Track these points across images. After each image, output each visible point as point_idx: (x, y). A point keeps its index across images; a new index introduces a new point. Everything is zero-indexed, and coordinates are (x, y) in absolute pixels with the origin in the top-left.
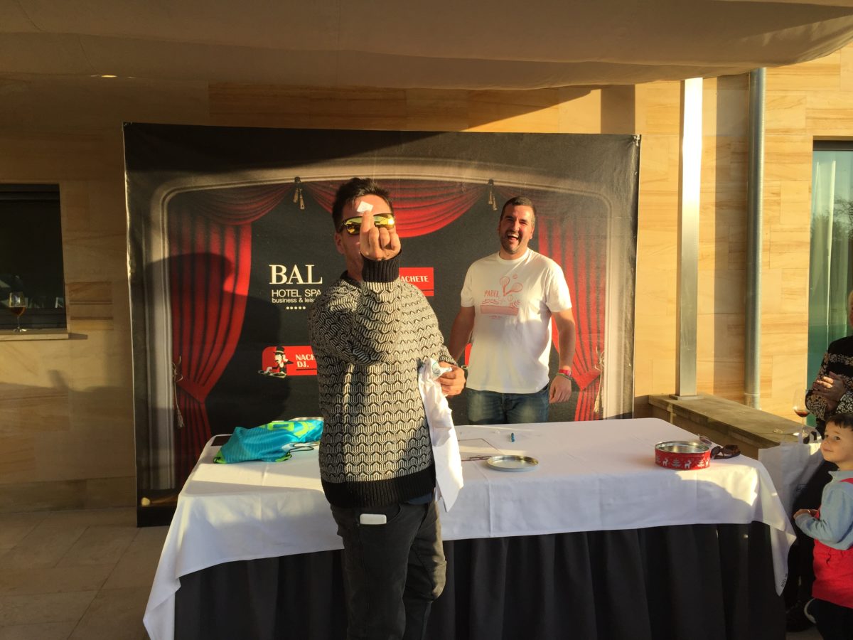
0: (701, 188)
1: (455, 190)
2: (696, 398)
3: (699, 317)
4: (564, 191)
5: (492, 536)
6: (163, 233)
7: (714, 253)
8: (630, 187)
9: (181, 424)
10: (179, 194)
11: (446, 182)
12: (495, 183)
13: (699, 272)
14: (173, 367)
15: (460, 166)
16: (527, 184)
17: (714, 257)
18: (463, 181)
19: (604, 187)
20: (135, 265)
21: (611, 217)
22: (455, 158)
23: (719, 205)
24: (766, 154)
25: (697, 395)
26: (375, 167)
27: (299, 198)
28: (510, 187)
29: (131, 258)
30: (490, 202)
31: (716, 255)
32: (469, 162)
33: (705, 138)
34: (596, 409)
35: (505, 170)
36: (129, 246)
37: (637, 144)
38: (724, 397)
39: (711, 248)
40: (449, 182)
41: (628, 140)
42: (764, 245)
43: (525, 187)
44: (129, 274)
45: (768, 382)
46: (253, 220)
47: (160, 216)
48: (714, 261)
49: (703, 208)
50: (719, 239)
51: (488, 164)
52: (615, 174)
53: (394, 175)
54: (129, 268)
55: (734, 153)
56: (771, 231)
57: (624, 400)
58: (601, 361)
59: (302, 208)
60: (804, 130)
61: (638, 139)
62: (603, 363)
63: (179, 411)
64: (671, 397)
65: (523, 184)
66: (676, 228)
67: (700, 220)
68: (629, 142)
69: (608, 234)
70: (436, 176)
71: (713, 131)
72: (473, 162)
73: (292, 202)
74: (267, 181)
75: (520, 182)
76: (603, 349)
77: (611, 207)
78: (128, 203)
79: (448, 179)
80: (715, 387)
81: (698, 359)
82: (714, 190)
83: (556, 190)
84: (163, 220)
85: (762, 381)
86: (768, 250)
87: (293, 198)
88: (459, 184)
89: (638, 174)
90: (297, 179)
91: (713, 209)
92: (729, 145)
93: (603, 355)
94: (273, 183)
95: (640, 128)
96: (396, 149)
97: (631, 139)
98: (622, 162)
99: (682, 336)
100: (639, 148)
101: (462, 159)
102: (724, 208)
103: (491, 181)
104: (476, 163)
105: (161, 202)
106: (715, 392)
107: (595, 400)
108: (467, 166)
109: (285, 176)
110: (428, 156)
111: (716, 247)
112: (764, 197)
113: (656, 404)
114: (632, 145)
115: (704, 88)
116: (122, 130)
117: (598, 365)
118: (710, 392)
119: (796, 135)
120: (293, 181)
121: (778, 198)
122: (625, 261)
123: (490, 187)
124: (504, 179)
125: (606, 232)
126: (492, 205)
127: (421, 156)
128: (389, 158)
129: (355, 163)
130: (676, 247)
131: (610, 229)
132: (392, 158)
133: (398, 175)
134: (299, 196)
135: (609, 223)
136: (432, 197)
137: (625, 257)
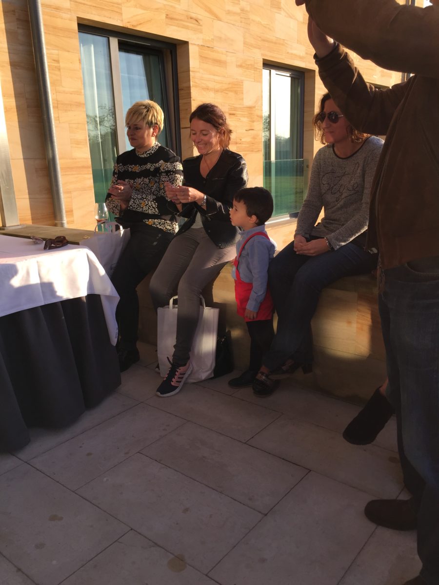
23: (13, 64)
24: (45, 25)
25: (20, 225)
39: (12, 102)
42: (53, 103)
45: (70, 212)
48: (16, 114)
50: (17, 95)
55: (18, 19)
56: (56, 92)
60: (69, 10)
80: (33, 219)
81: (16, 197)
82: (7, 50)
85: (67, 212)
86: (56, 107)
91: (9, 67)
99: (1, 175)
102: (18, 68)
106: (33, 222)
111: (16, 101)
112: (48, 62)
118: (29, 222)
119: (65, 13)
121: (58, 65)
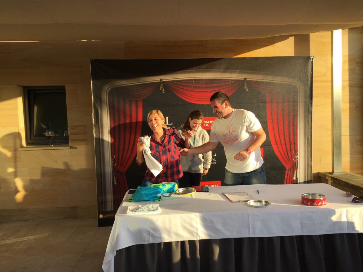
0: (342, 79)
1: (229, 83)
2: (342, 174)
3: (342, 137)
4: (278, 82)
5: (251, 236)
6: (107, 104)
7: (349, 108)
8: (309, 79)
9: (115, 183)
10: (113, 88)
12: (247, 79)
13: (342, 117)
14: (112, 160)
15: (231, 72)
16: (261, 79)
17: (348, 109)
18: (233, 79)
19: (296, 80)
20: (96, 118)
21: (300, 93)
22: (229, 69)
23: (350, 86)
25: (342, 172)
26: (194, 74)
27: (162, 88)
28: (254, 81)
29: (94, 115)
30: (245, 88)
31: (349, 109)
32: (235, 70)
33: (344, 56)
34: (294, 178)
35: (252, 73)
36: (93, 110)
37: (312, 60)
38: (355, 173)
39: (347, 106)
40: (227, 80)
41: (307, 59)
43: (261, 80)
44: (93, 122)
46: (143, 98)
47: (105, 97)
48: (349, 111)
49: (343, 88)
50: (351, 102)
51: (244, 71)
52: (302, 74)
53: (203, 77)
54: (93, 119)
55: (357, 63)
57: (308, 174)
58: (296, 157)
59: (163, 92)
61: (312, 57)
62: (297, 158)
63: (114, 178)
64: (330, 173)
65: (260, 79)
66: (331, 97)
67: (342, 93)
68: (308, 59)
69: (299, 101)
70: (221, 77)
71: (347, 53)
72: (237, 71)
73: (160, 90)
74: (148, 81)
75: (259, 78)
76: (297, 151)
77: (300, 88)
78: (93, 92)
79: (226, 78)
80: (350, 169)
81: (342, 156)
82: (348, 79)
83: (275, 82)
84: (106, 99)
87: (160, 88)
88: (231, 80)
89: (312, 73)
90: (161, 80)
91: (348, 88)
92: (355, 59)
93: (297, 154)
94: (151, 82)
95: (312, 53)
96: (204, 66)
97: (309, 58)
98: (305, 68)
99: (335, 145)
100: (312, 62)
101: (232, 69)
102: (353, 87)
103: (245, 79)
104: (239, 71)
105: (105, 92)
106: (350, 171)
107: (294, 174)
108: (234, 72)
109: (156, 79)
110: (217, 69)
111: (349, 105)
113: (323, 176)
114: (309, 60)
115: (343, 34)
116: (90, 62)
117: (295, 159)
118: (348, 171)
120: (160, 81)
122: (307, 112)
123: (245, 81)
124: (251, 77)
125: (297, 100)
126: (246, 89)
127: (214, 69)
128: (200, 70)
129: (186, 73)
130: (331, 105)
131: (300, 99)
132: (202, 70)
133: (204, 77)
134: (162, 87)
135: (299, 95)
136: (219, 86)
137: (307, 111)
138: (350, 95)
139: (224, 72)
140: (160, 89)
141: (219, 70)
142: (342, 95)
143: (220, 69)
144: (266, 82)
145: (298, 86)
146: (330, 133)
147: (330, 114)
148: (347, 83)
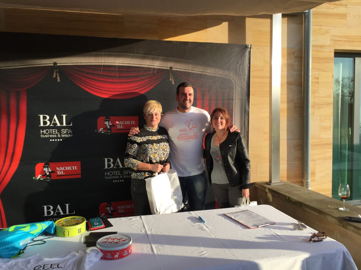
0: (281, 75)
1: (151, 72)
2: (280, 184)
3: (281, 141)
4: (211, 74)
7: (286, 109)
8: (246, 73)
11: (145, 68)
12: (173, 69)
13: (281, 118)
15: (153, 59)
16: (191, 70)
18: (155, 67)
19: (232, 73)
21: (236, 89)
22: (150, 54)
23: (289, 83)
24: (312, 58)
25: (281, 182)
26: (103, 58)
27: (56, 76)
28: (181, 71)
32: (158, 57)
33: (282, 49)
35: (179, 62)
37: (249, 50)
38: (293, 183)
39: (285, 106)
40: (147, 68)
41: (244, 47)
42: (311, 104)
45: (314, 174)
46: (27, 87)
48: (286, 112)
49: (282, 85)
50: (289, 102)
51: (169, 58)
52: (238, 66)
53: (115, 63)
55: (296, 57)
56: (314, 97)
59: (58, 81)
60: (330, 46)
61: (250, 47)
64: (267, 183)
65: (189, 70)
66: (268, 95)
67: (281, 91)
70: (139, 64)
71: (286, 46)
72: (160, 57)
74: (36, 65)
75: (187, 69)
77: (235, 83)
79: (146, 66)
80: (288, 177)
81: (280, 163)
82: (286, 76)
83: (207, 74)
85: (311, 173)
86: (313, 107)
87: (53, 75)
88: (152, 69)
89: (250, 66)
90: (55, 63)
91: (286, 85)
92: (294, 53)
94: (39, 66)
97: (246, 47)
98: (241, 59)
99: (273, 151)
100: (250, 52)
101: (154, 55)
102: (292, 85)
103: (171, 68)
104: (162, 57)
106: (287, 180)
108: (157, 59)
109: (49, 62)
110: (135, 53)
111: (287, 105)
112: (311, 80)
113: (260, 188)
114: (246, 51)
115: (282, 23)
118: (285, 180)
119: (326, 48)
120: (53, 65)
121: (318, 80)
122: (243, 113)
123: (171, 71)
124: (178, 67)
125: (233, 97)
126: (172, 81)
127: (130, 53)
128: (111, 53)
129: (91, 56)
130: (269, 105)
131: (235, 95)
132: (113, 53)
133: (117, 63)
134: (56, 74)
135: (234, 92)
136: (137, 76)
137: (244, 111)
138: (288, 94)
139: (144, 58)
140: (54, 77)
141: (137, 55)
142: (281, 93)
143: (139, 53)
144: (197, 74)
145: (234, 80)
146: (267, 136)
147: (268, 114)
148: (285, 80)
